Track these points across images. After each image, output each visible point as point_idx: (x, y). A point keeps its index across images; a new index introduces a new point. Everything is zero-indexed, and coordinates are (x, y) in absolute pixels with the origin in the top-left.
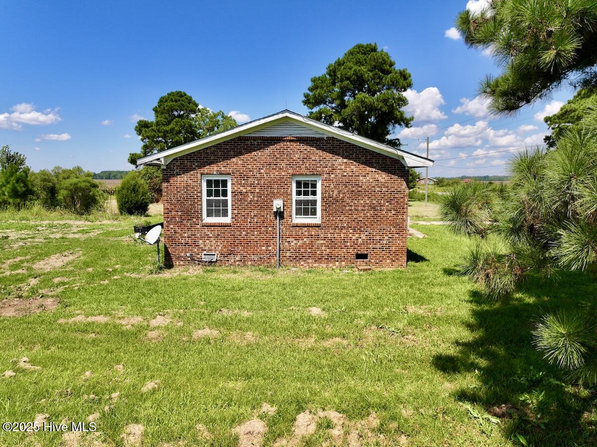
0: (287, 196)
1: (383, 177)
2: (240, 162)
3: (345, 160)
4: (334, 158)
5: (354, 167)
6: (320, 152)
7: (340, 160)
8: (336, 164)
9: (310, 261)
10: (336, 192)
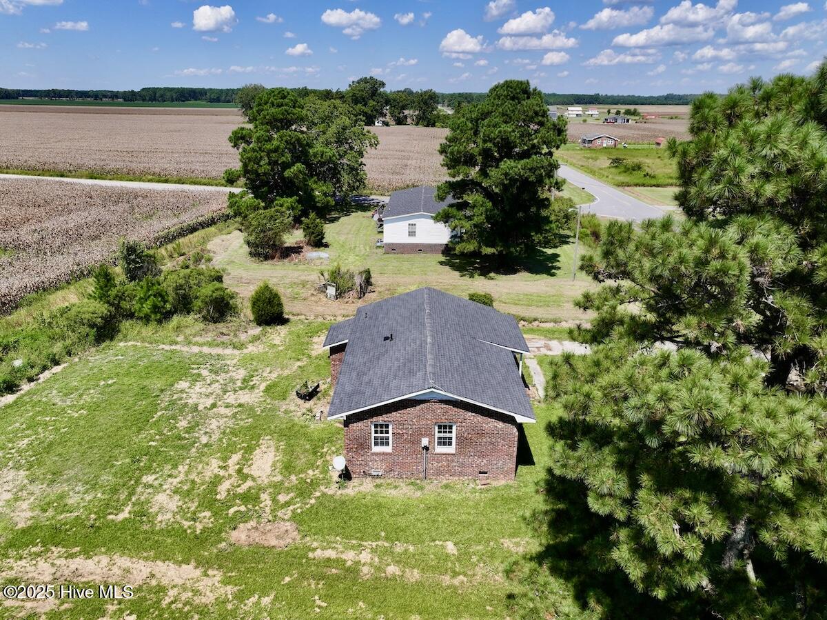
0: (431, 435)
1: (500, 425)
2: (398, 415)
3: (473, 414)
4: (466, 413)
5: (479, 418)
6: (455, 409)
7: (470, 414)
8: (467, 416)
9: (447, 475)
10: (466, 434)
